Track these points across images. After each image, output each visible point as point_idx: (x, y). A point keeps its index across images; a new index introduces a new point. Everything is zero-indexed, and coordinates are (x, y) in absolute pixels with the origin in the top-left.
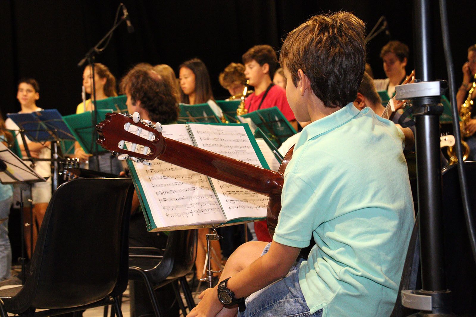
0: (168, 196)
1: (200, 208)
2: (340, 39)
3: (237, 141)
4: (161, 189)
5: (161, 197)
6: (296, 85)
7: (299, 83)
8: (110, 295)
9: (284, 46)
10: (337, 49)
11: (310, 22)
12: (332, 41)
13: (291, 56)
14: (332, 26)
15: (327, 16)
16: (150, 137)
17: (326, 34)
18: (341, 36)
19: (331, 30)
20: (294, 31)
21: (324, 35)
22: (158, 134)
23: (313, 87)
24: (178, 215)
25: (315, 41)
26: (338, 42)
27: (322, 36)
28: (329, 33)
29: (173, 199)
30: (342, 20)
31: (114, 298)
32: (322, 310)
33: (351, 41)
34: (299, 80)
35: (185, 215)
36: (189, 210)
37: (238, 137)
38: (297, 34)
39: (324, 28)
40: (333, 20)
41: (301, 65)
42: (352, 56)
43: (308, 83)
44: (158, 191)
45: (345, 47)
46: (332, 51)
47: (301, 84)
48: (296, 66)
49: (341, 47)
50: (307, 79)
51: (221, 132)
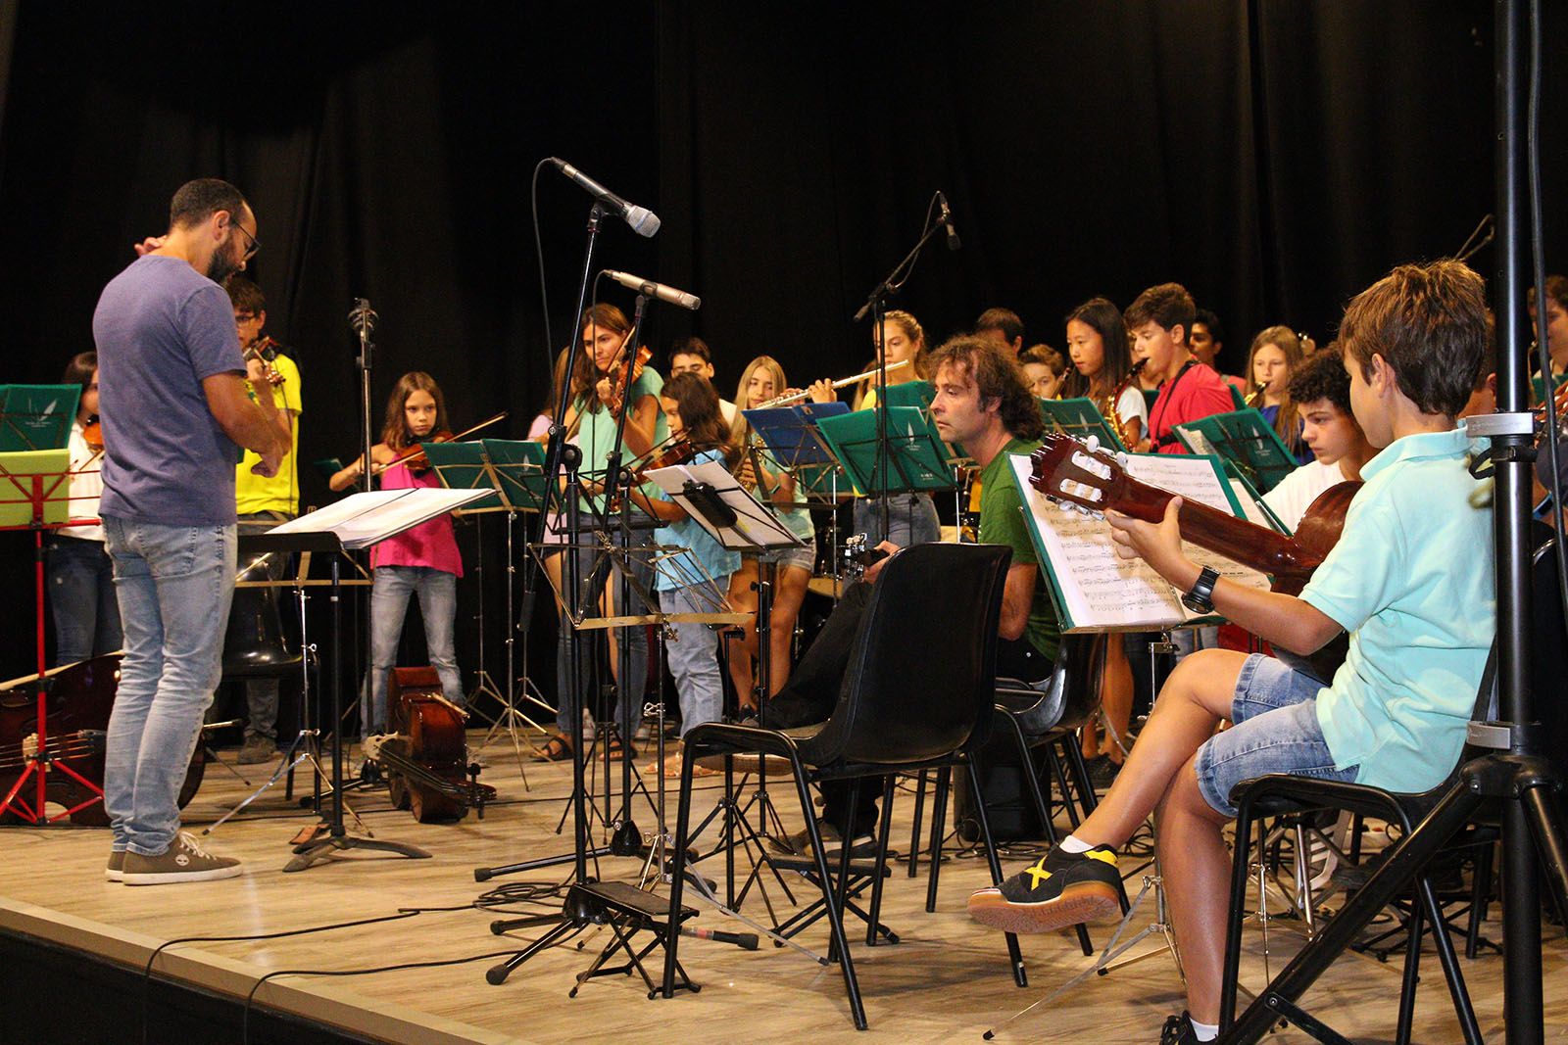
0: (1092, 576)
1: (1143, 598)
2: (1445, 302)
3: (1200, 485)
4: (1082, 563)
5: (1081, 576)
6: (1368, 382)
7: (1374, 378)
8: (960, 748)
9: (1346, 319)
10: (1440, 318)
11: (1390, 280)
12: (1431, 307)
13: (1360, 332)
14: (1431, 282)
15: (1421, 267)
16: (1103, 472)
17: (1422, 295)
18: (1445, 295)
19: (1429, 288)
20: (1362, 295)
21: (1417, 295)
22: (1117, 470)
23: (1400, 383)
24: (1108, 607)
25: (1402, 306)
26: (1442, 306)
27: (1415, 298)
28: (1425, 292)
29: (1100, 581)
30: (1446, 272)
31: (966, 755)
32: (1358, 766)
33: (1463, 306)
34: (1374, 371)
35: (1119, 607)
36: (1126, 600)
37: (1202, 479)
38: (1367, 299)
39: (1416, 285)
40: (1431, 274)
41: (1377, 345)
42: (1467, 330)
43: (1392, 374)
44: (1076, 567)
45: (1454, 314)
46: (1431, 324)
47: (1379, 380)
48: (1369, 349)
49: (1446, 313)
50: (1389, 368)
51: (1172, 470)
